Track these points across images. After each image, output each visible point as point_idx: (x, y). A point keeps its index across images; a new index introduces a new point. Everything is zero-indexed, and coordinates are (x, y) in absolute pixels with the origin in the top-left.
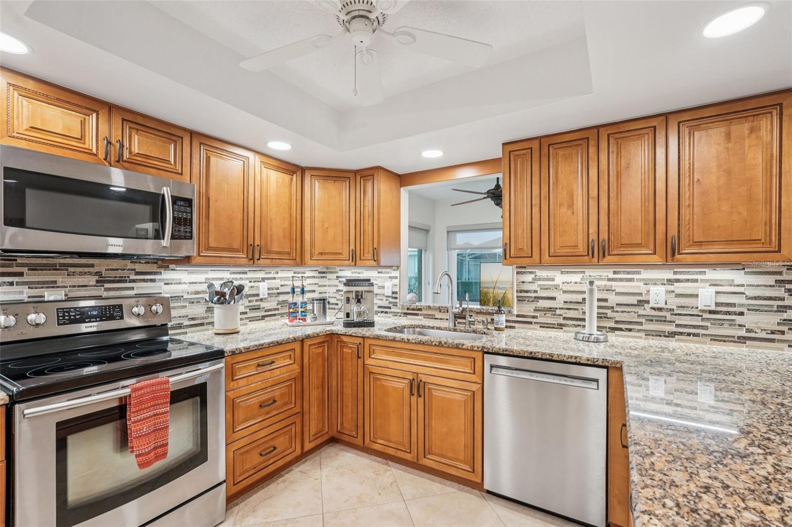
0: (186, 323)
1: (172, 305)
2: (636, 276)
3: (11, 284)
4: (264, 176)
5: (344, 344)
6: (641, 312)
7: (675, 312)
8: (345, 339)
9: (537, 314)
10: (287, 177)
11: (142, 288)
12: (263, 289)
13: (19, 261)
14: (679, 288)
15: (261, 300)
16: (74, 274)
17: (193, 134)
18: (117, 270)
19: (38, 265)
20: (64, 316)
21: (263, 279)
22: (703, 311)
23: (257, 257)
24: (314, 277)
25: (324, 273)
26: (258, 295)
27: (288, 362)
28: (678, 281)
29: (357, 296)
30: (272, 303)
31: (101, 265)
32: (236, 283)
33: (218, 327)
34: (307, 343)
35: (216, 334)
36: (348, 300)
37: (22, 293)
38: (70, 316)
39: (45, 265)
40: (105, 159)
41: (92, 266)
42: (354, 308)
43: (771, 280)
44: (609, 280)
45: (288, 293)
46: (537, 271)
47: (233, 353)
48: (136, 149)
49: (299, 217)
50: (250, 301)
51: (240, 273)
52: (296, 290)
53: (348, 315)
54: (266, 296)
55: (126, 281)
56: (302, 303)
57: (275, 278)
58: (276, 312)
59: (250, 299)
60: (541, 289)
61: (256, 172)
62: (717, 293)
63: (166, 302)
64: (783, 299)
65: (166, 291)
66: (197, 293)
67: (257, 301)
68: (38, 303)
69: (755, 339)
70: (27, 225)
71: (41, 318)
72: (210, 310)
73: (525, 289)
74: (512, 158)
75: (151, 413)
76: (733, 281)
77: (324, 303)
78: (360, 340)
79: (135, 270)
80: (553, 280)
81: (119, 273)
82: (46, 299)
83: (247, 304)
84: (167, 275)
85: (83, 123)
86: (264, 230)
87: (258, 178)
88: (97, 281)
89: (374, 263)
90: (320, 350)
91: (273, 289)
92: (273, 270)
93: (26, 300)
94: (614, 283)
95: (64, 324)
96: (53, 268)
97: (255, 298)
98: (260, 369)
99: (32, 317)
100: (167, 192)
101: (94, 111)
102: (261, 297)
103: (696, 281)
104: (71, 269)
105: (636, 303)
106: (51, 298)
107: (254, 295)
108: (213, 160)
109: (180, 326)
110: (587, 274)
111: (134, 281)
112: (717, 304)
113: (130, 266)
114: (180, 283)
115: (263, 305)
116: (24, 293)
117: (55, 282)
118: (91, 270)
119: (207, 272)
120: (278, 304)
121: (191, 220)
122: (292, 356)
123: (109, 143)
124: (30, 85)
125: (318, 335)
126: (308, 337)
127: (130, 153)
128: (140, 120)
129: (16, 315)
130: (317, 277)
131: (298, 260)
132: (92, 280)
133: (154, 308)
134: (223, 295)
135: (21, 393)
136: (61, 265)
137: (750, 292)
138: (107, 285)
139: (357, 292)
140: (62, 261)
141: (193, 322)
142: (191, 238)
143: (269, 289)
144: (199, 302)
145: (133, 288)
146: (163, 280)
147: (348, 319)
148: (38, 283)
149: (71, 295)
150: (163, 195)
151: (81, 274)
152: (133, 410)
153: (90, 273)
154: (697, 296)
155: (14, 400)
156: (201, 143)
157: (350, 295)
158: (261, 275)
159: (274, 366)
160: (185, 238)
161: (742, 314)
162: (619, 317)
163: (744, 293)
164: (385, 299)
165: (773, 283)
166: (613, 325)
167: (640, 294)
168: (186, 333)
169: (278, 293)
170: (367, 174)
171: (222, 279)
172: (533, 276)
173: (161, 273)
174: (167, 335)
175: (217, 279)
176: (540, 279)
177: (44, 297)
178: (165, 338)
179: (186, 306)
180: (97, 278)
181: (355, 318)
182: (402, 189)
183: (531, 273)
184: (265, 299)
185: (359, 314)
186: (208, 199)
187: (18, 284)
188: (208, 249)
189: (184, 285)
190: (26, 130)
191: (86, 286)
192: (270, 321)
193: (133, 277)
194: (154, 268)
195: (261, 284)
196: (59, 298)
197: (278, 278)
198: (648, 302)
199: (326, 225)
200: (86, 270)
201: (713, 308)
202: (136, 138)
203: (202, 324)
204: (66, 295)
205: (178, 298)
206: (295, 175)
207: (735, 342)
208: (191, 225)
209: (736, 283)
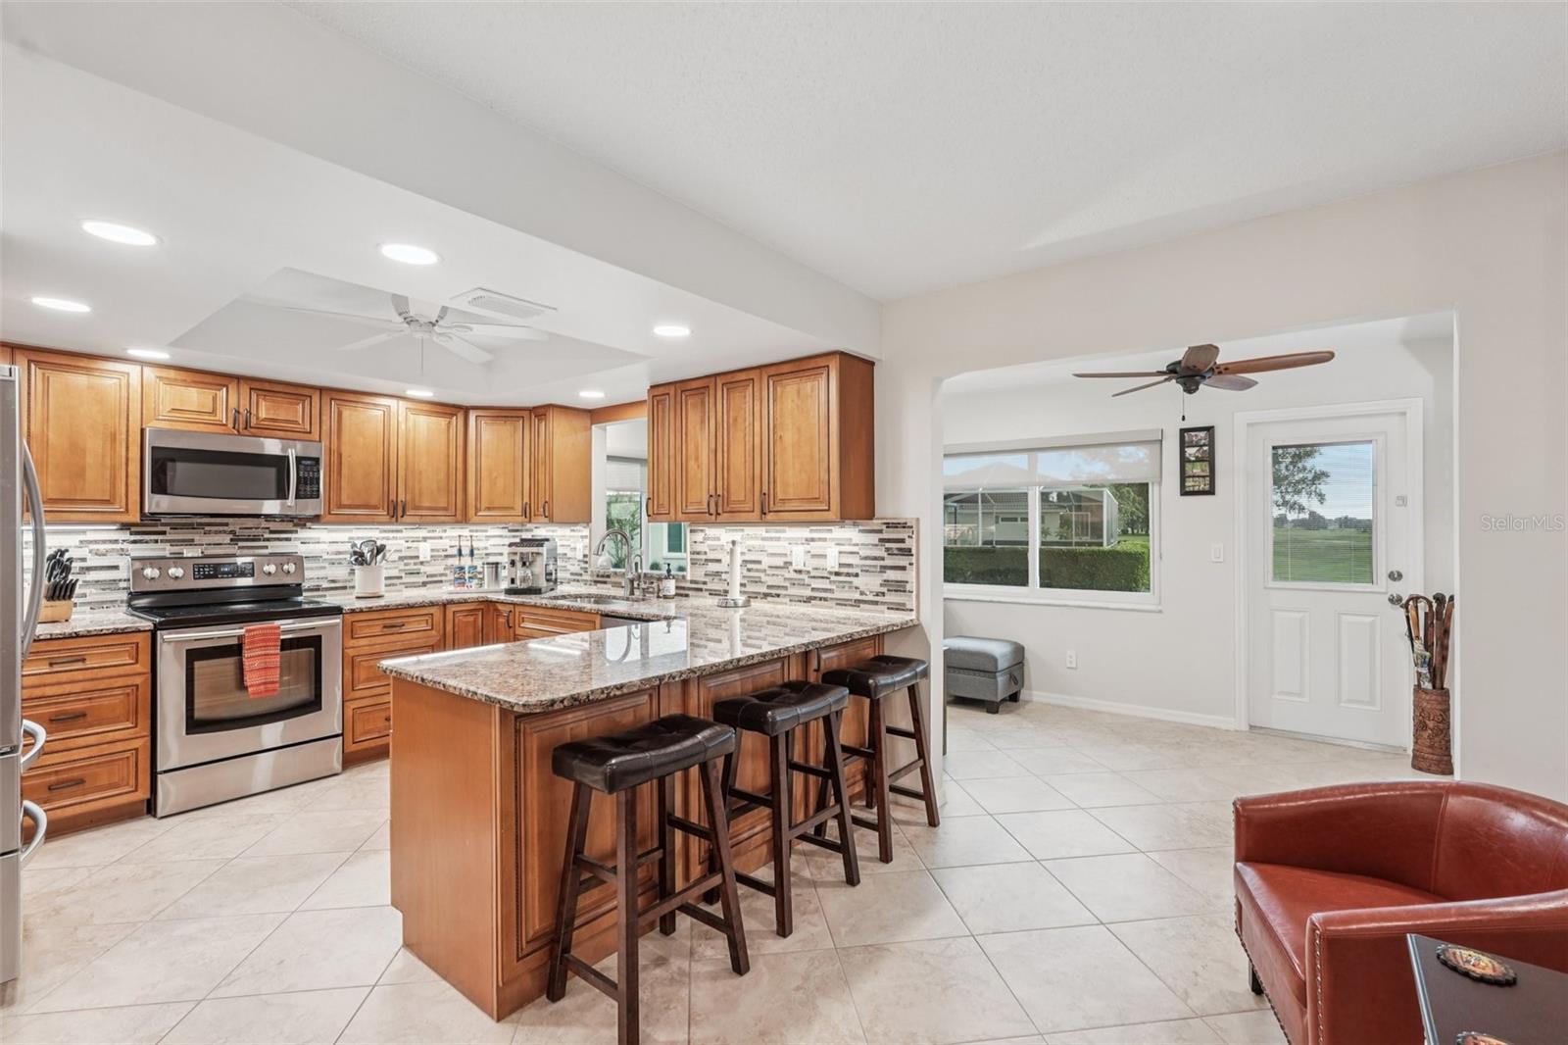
0: (325, 585)
1: (305, 565)
2: (782, 535)
3: (156, 541)
4: (410, 424)
5: (498, 613)
6: (787, 575)
7: (812, 574)
8: (500, 607)
9: (707, 579)
10: (443, 422)
11: (277, 547)
12: (424, 550)
13: (163, 521)
14: (815, 547)
15: (422, 563)
16: (210, 532)
17: (322, 390)
18: (251, 528)
19: (179, 524)
20: (199, 571)
21: (425, 539)
22: (830, 573)
23: (400, 513)
24: (501, 536)
25: (517, 531)
26: (418, 557)
27: (423, 626)
28: (813, 540)
29: (522, 558)
30: (436, 567)
31: (235, 525)
32: (379, 543)
33: (358, 592)
34: (451, 609)
35: (358, 598)
36: (513, 563)
37: (164, 549)
38: (204, 571)
39: (185, 524)
40: (234, 428)
41: (227, 525)
42: (520, 572)
43: (874, 538)
44: (763, 539)
45: (454, 556)
46: (706, 529)
47: (353, 611)
48: (263, 414)
49: (460, 466)
50: (406, 565)
51: (392, 531)
52: (475, 552)
53: (513, 581)
54: (429, 559)
55: (260, 540)
56: (470, 567)
57: (441, 538)
58: (443, 578)
59: (405, 561)
60: (710, 550)
61: (400, 419)
62: (840, 553)
63: (299, 561)
64: (883, 559)
65: (302, 550)
66: (339, 553)
67: (415, 564)
68: (178, 558)
69: (865, 602)
70: (169, 491)
71: (179, 572)
72: (352, 572)
73: (698, 550)
74: (655, 403)
75: (263, 652)
76: (851, 539)
77: (497, 568)
78: (511, 608)
79: (268, 528)
80: (719, 539)
81: (254, 532)
82: (185, 555)
83: (402, 567)
84: (303, 534)
85: (214, 399)
86: (410, 484)
87: (403, 426)
88: (232, 540)
89: (547, 520)
90: (471, 619)
91: (438, 551)
92: (439, 529)
93: (168, 556)
94: (766, 543)
95: (199, 578)
96: (191, 527)
97: (412, 561)
98: (386, 631)
99: (172, 571)
100: (292, 454)
101: (224, 386)
102: (421, 559)
103: (825, 540)
104: (207, 528)
105: (782, 565)
106: (190, 555)
107: (411, 558)
108: (346, 413)
109: (317, 589)
110: (746, 532)
111: (268, 540)
112: (841, 565)
113: (264, 524)
114: (318, 543)
115: (423, 569)
116: (167, 550)
117: (193, 540)
118: (226, 528)
119: (351, 530)
120: (445, 569)
121: (318, 479)
122: (430, 621)
123: (238, 412)
124: (172, 374)
125: (465, 602)
126: (451, 602)
127: (258, 418)
128: (267, 386)
129: (160, 569)
130: (506, 537)
131: (459, 517)
132: (227, 538)
133: (286, 567)
134: (362, 555)
135: (161, 623)
136: (199, 524)
137: (864, 552)
138: (241, 544)
139: (522, 553)
140: (199, 520)
141: (333, 585)
142: (318, 497)
143: (432, 550)
144: (340, 563)
145: (267, 547)
146: (299, 539)
147: (513, 586)
148: (178, 541)
149: (207, 552)
150: (288, 457)
151: (216, 532)
152: (247, 647)
153: (225, 532)
154: (826, 556)
155: (157, 627)
156: (332, 399)
157: (515, 558)
158: (422, 533)
159: (404, 629)
160: (311, 497)
161: (857, 575)
162: (771, 581)
163: (858, 553)
164: (577, 563)
165: (877, 542)
166: (764, 590)
167: (786, 555)
168: (325, 596)
169: (446, 556)
170: (540, 412)
171: (362, 538)
172: (703, 535)
173: (296, 532)
174: (301, 595)
175: (358, 538)
176: (708, 539)
177: (183, 553)
178: (300, 599)
179: (324, 568)
180: (231, 536)
181: (518, 584)
182: (593, 427)
183: (702, 531)
184: (428, 562)
185: (524, 580)
186: (340, 456)
187: (162, 541)
188: (341, 506)
189: (323, 545)
190: (169, 412)
191: (220, 544)
192: (434, 588)
193: (267, 536)
194: (289, 526)
195: (422, 545)
196: (196, 555)
197: (446, 537)
198: (791, 563)
199: (495, 474)
200: (221, 528)
201: (837, 569)
202: (263, 404)
203: (345, 588)
204: (202, 553)
205: (316, 558)
206: (455, 418)
207: (852, 605)
208: (318, 484)
209: (854, 542)
